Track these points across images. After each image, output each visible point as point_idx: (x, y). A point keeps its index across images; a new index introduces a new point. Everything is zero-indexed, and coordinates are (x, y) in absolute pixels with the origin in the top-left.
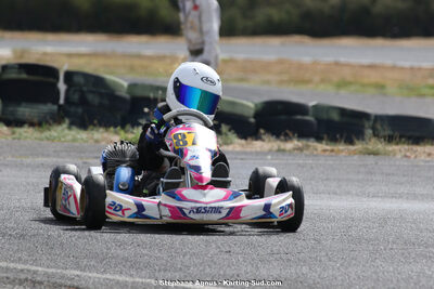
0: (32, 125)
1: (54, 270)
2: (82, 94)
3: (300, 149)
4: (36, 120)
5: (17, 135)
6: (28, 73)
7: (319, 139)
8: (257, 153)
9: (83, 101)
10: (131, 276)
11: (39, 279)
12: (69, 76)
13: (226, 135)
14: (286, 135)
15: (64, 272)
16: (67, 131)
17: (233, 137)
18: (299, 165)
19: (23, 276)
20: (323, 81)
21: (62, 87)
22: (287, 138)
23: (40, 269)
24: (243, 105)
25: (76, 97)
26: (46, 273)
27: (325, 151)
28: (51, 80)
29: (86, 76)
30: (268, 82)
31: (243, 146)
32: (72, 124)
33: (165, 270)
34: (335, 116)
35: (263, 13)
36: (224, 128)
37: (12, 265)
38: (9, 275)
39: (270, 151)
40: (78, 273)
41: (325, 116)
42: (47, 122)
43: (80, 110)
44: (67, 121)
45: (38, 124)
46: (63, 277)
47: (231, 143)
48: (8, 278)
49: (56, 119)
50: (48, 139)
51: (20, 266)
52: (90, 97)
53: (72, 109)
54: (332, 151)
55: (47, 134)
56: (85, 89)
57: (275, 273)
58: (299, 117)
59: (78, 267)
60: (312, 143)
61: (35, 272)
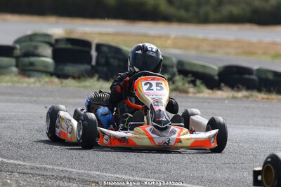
0: (74, 78)
1: (83, 171)
2: (107, 59)
3: (247, 97)
4: (76, 75)
5: (64, 84)
6: (72, 44)
7: (260, 90)
8: (219, 99)
9: (107, 64)
10: (133, 176)
11: (73, 176)
12: (99, 47)
13: (199, 87)
14: (238, 88)
15: (90, 172)
16: (96, 83)
17: (203, 88)
18: (246, 107)
19: (63, 175)
20: (264, 53)
21: (94, 53)
22: (239, 90)
23: (74, 170)
24: (211, 68)
25: (103, 61)
26: (77, 173)
27: (263, 98)
28: (87, 49)
29: (110, 47)
30: (228, 54)
31: (209, 94)
32: (100, 78)
33: (155, 173)
34: (270, 76)
35: (227, 9)
36: (198, 82)
37: (56, 168)
38: (53, 174)
39: (227, 98)
40: (98, 173)
41: (263, 76)
42: (84, 76)
43: (105, 69)
44: (97, 76)
45: (78, 77)
46: (88, 175)
47: (202, 92)
48: (53, 176)
49: (90, 74)
50: (84, 87)
51: (61, 168)
52: (112, 61)
53: (101, 68)
54: (268, 99)
55: (83, 84)
56: (109, 55)
57: (226, 176)
58: (247, 76)
59: (99, 170)
60: (255, 93)
61: (71, 172)
